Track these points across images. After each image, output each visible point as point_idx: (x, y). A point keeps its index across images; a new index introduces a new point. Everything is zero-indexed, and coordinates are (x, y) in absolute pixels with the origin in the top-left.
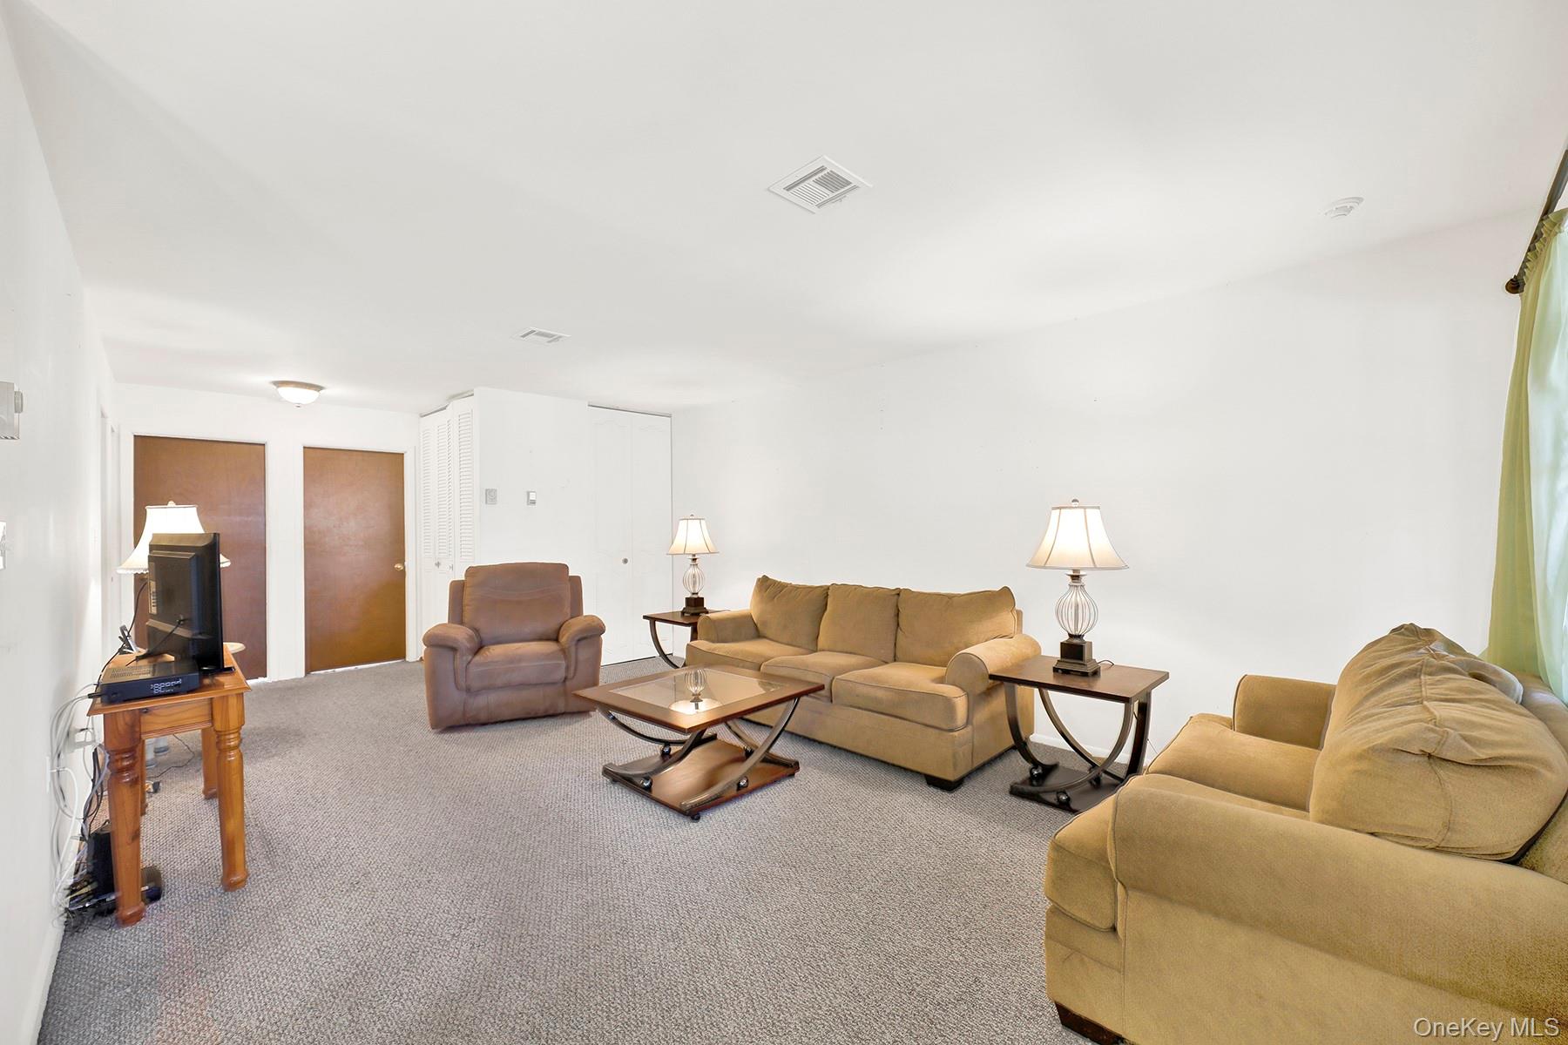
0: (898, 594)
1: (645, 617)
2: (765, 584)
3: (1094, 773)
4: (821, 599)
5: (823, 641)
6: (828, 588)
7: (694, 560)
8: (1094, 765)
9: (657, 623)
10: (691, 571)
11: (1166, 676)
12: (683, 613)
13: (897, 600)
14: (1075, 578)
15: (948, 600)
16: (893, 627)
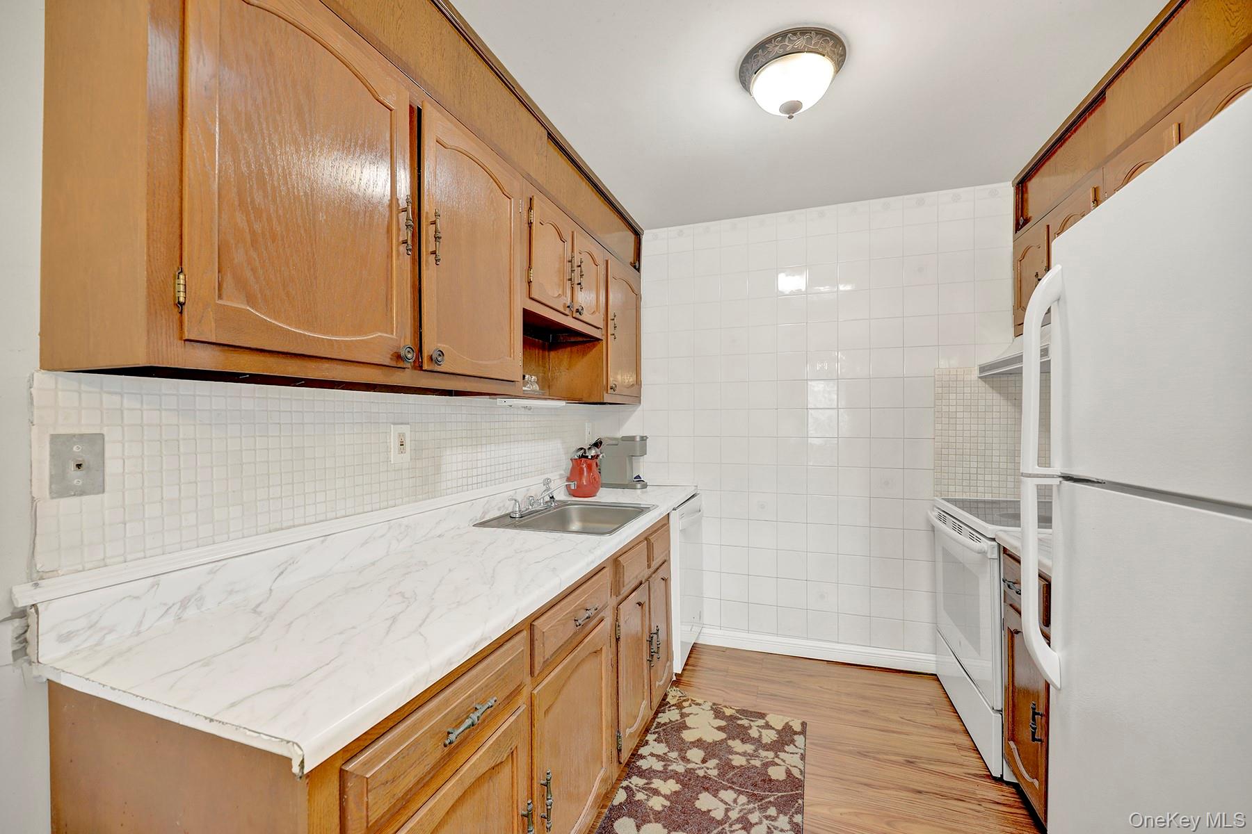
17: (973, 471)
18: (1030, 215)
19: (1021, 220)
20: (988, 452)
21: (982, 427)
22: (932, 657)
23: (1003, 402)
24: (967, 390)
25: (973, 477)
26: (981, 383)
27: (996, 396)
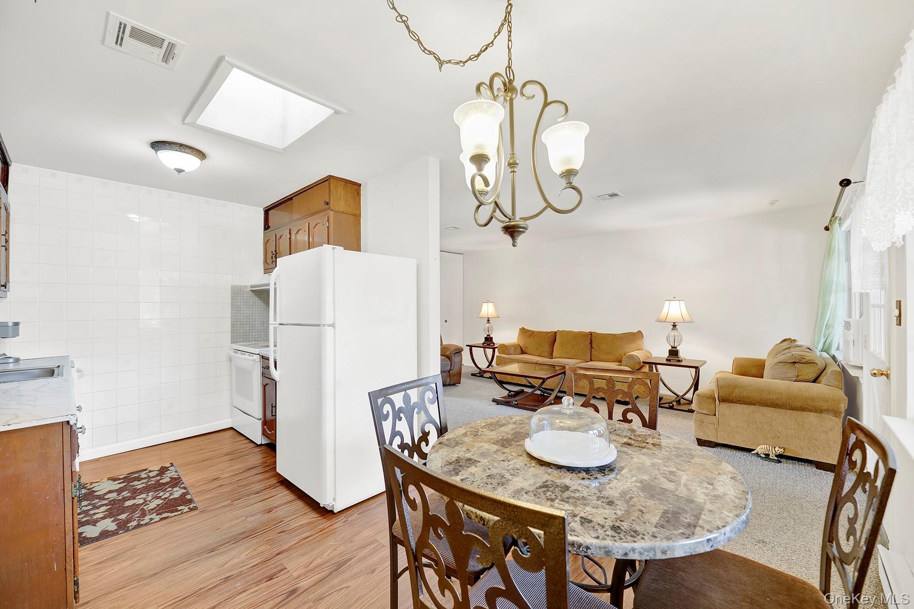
0: (591, 334)
1: (467, 346)
2: (523, 331)
3: (678, 399)
4: (553, 338)
5: (555, 354)
6: (556, 332)
7: (488, 320)
8: (678, 396)
9: (473, 348)
10: (488, 325)
11: (705, 362)
12: (483, 344)
13: (591, 336)
14: (674, 326)
15: (614, 336)
16: (589, 347)
17: (248, 331)
18: (270, 225)
19: (267, 227)
20: (254, 323)
21: (251, 312)
22: (230, 420)
23: (260, 301)
24: (245, 295)
25: (248, 334)
26: (251, 293)
27: (257, 298)
